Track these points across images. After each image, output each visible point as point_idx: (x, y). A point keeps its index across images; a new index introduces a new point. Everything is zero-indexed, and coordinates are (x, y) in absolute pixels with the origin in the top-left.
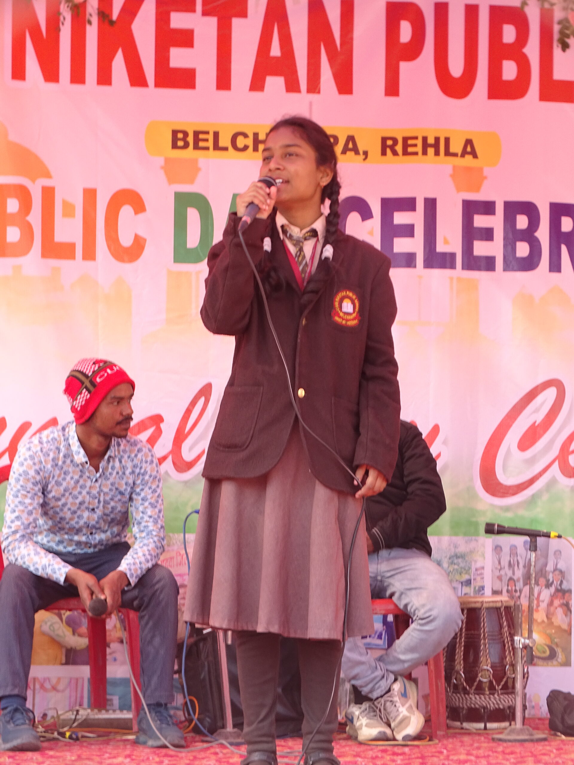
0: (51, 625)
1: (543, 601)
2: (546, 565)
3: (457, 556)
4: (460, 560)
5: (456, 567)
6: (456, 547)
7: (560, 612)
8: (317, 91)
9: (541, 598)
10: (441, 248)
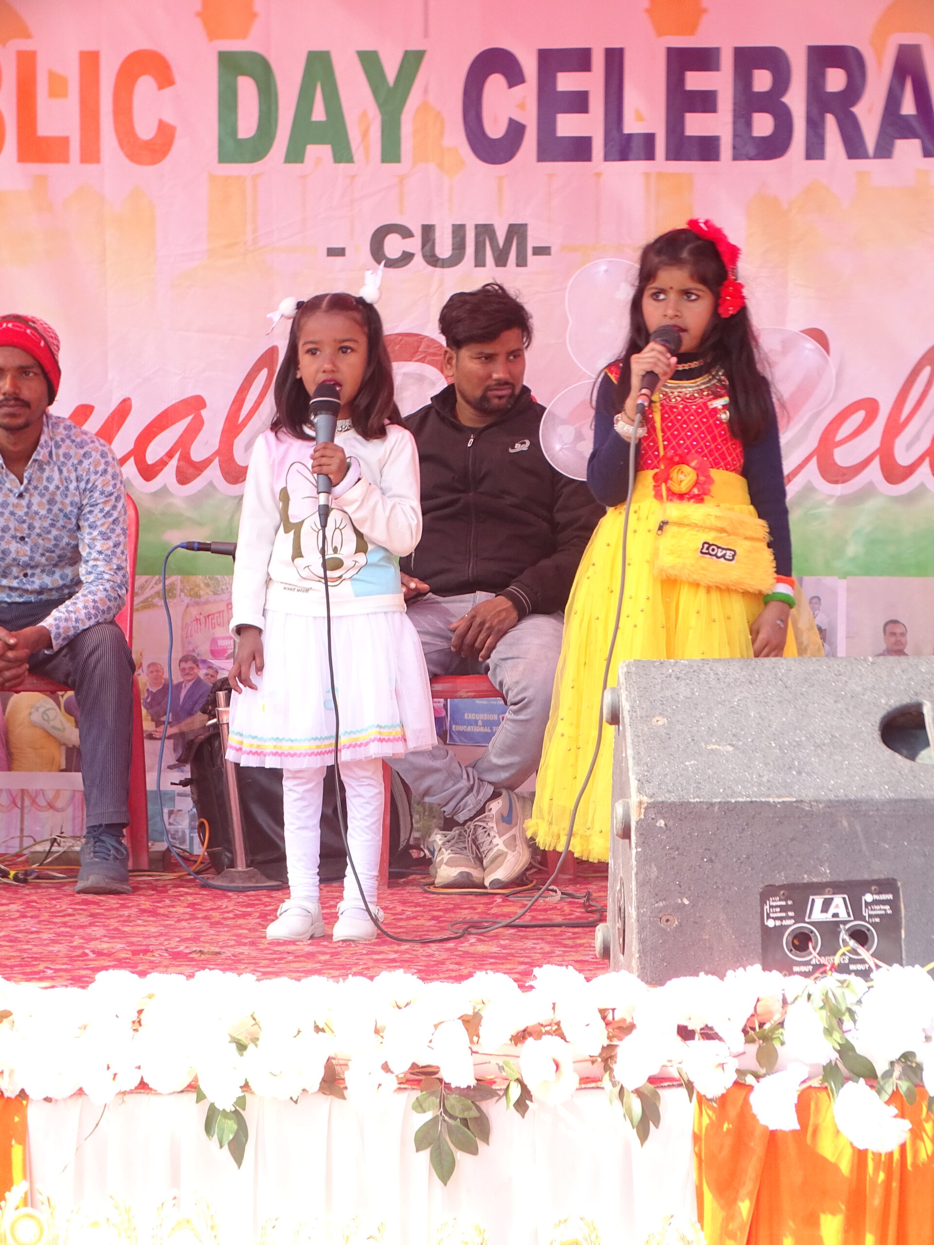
0: (44, 713)
10: (630, 127)
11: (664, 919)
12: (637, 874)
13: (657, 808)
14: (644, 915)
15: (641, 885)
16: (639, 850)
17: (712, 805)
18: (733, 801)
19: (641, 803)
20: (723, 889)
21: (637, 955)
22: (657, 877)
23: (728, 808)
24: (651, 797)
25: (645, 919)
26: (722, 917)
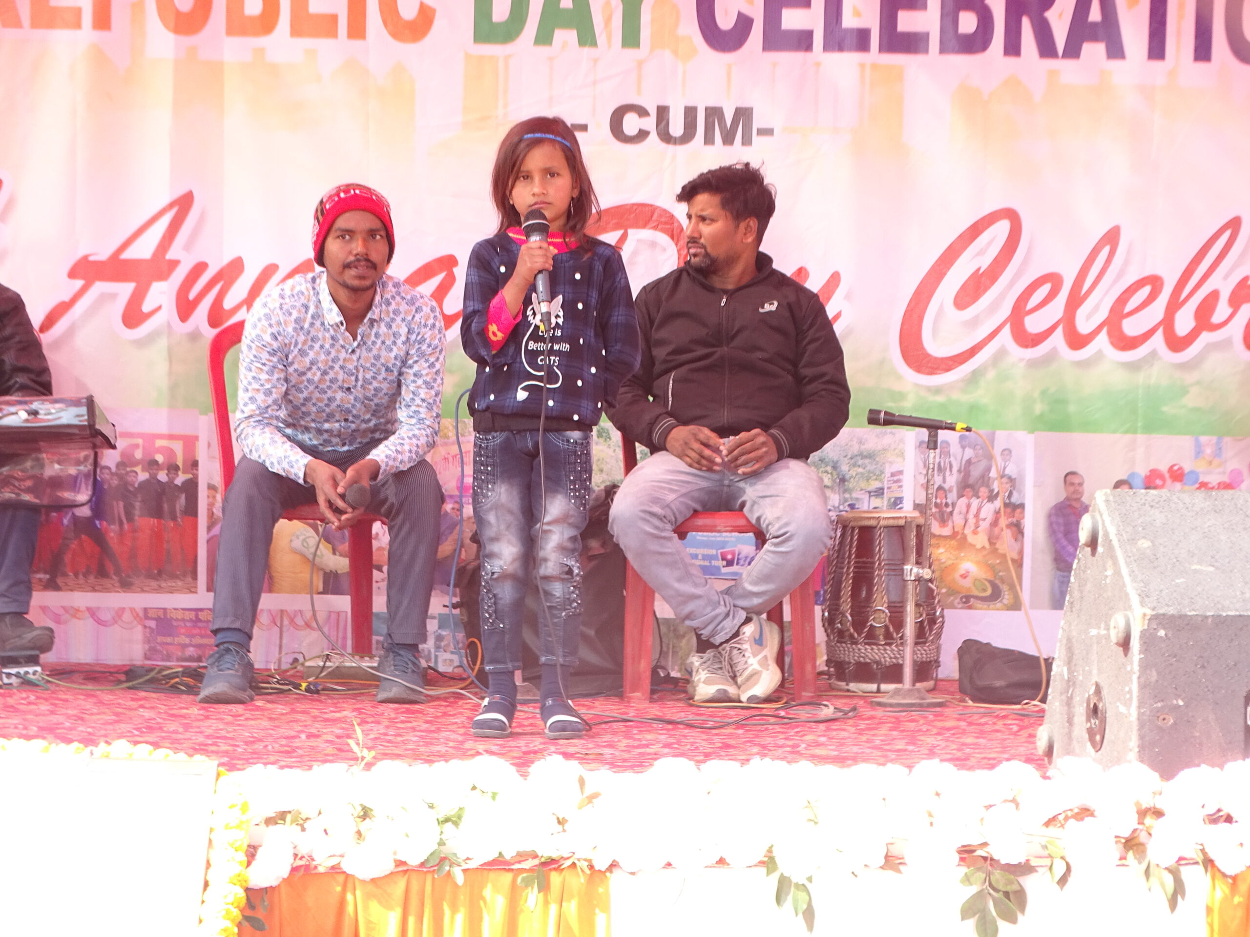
0: (304, 540)
1: (984, 520)
2: (989, 469)
3: (862, 456)
4: (867, 461)
5: (860, 470)
6: (861, 442)
7: (1007, 535)
9: (982, 515)
10: (848, 21)
11: (1161, 717)
12: (1139, 678)
13: (1159, 619)
14: (1143, 714)
15: (1143, 687)
16: (1142, 656)
17: (1207, 617)
18: (1224, 614)
19: (1145, 615)
20: (1213, 692)
21: (1137, 750)
22: (1157, 681)
23: (1220, 621)
24: (1154, 609)
25: (1145, 717)
26: (1211, 717)
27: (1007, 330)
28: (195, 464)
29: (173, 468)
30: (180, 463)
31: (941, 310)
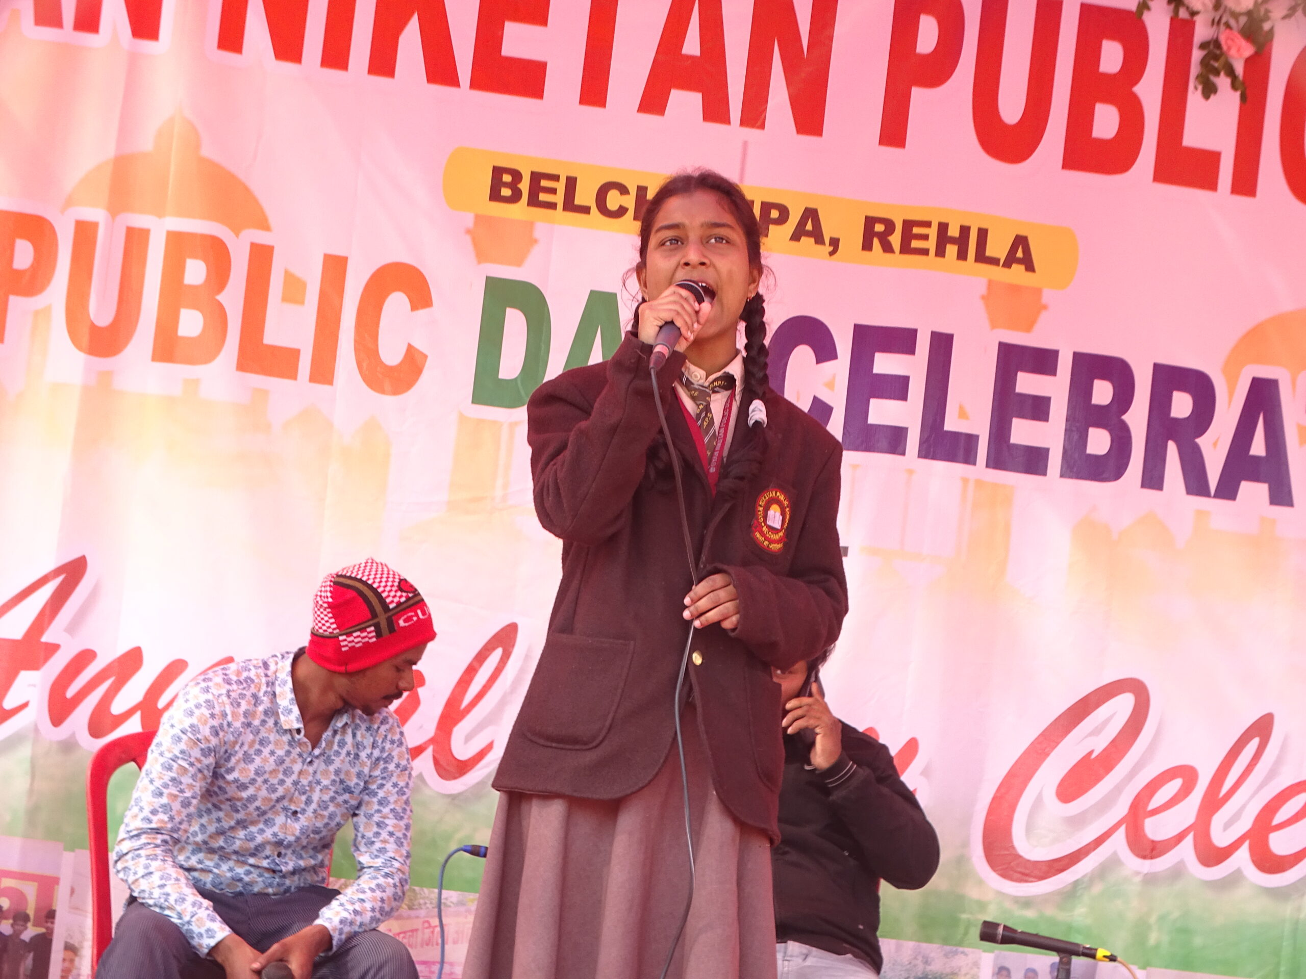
6: (927, 962)
8: (759, 123)
10: (952, 424)
27: (1120, 835)
28: (51, 915)
29: (21, 918)
30: (31, 912)
31: (1039, 801)
